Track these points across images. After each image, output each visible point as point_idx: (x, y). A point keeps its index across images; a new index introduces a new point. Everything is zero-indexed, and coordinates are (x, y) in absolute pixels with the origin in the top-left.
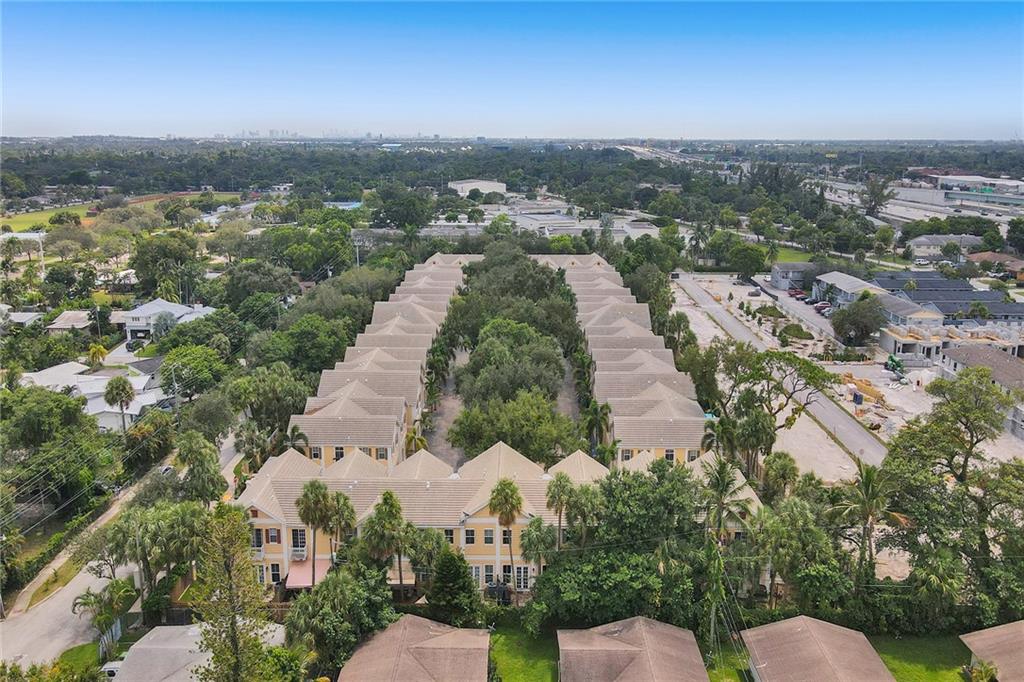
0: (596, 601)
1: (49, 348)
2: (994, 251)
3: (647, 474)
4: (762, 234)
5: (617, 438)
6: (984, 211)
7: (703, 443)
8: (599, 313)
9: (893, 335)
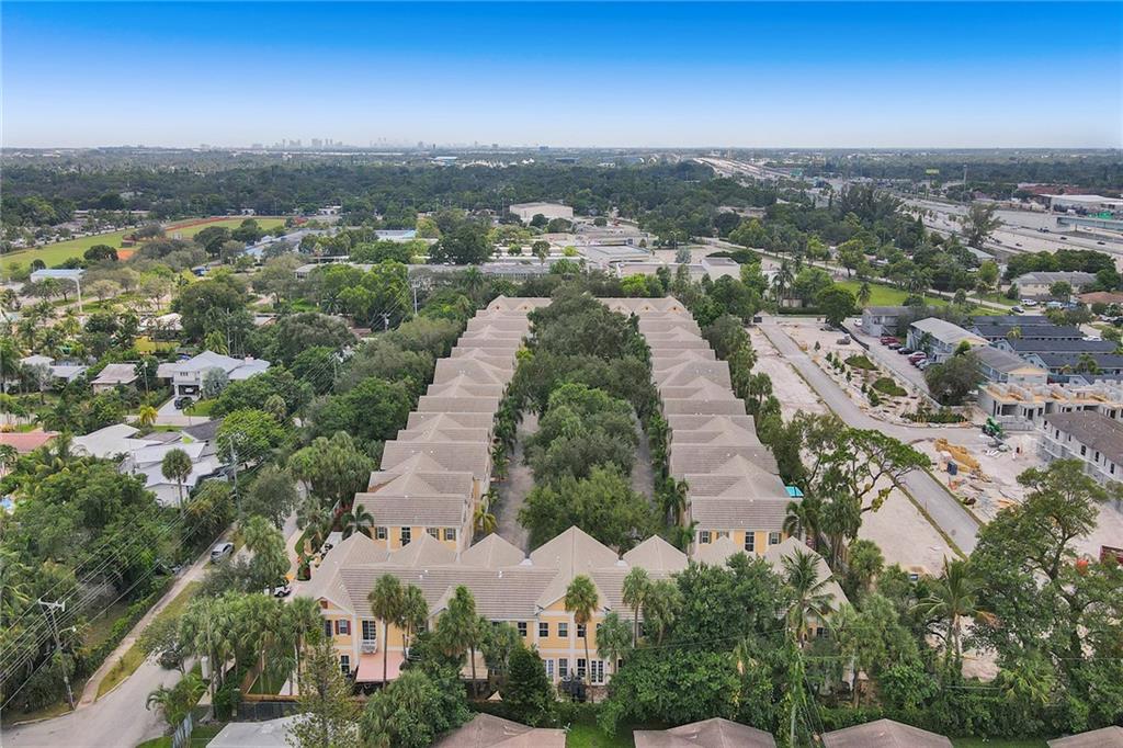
0: (672, 701)
1: (98, 410)
2: (1109, 291)
3: (726, 569)
4: (854, 268)
5: (694, 519)
6: (1102, 239)
7: (785, 526)
8: (677, 370)
9: (993, 394)
